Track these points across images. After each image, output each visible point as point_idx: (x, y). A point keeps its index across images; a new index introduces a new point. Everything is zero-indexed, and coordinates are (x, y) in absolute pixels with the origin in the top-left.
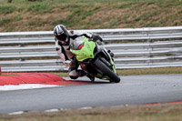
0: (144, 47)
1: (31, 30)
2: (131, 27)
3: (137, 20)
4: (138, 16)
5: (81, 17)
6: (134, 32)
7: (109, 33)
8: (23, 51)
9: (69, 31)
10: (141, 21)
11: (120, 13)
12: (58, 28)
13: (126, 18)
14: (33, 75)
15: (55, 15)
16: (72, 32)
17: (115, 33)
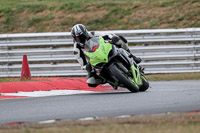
0: (188, 49)
2: (173, 27)
3: (180, 20)
5: (118, 16)
6: (177, 33)
7: (149, 34)
10: (184, 21)
11: (161, 12)
12: (77, 28)
13: (168, 17)
15: (90, 14)
17: (156, 34)
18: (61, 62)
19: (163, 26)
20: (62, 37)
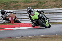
1: (24, 9)
4: (61, 4)
5: (41, 4)
8: (21, 16)
9: (32, 10)
12: (28, 8)
13: (56, 5)
14: (25, 24)
15: (32, 4)
16: (33, 10)
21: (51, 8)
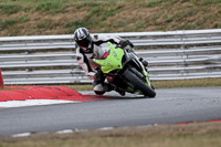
0: (177, 54)
1: (40, 34)
2: (161, 29)
3: (169, 21)
4: (170, 17)
6: (165, 36)
10: (173, 23)
11: (148, 13)
13: (155, 19)
15: (69, 16)
16: (96, 37)
17: (142, 37)
18: (37, 68)
19: (149, 28)
20: (39, 41)
21: (136, 31)
